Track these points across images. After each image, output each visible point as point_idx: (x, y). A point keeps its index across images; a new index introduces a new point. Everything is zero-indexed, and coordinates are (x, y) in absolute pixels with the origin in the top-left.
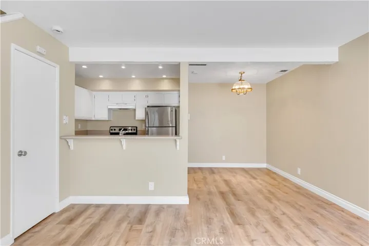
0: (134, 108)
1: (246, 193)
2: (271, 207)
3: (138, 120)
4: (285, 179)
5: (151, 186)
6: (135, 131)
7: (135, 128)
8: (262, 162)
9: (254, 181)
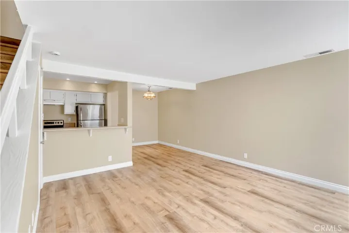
0: (62, 104)
1: (158, 156)
2: (172, 159)
3: (67, 115)
4: (171, 147)
5: (110, 158)
6: (62, 124)
7: (62, 121)
8: (156, 140)
9: (157, 150)
